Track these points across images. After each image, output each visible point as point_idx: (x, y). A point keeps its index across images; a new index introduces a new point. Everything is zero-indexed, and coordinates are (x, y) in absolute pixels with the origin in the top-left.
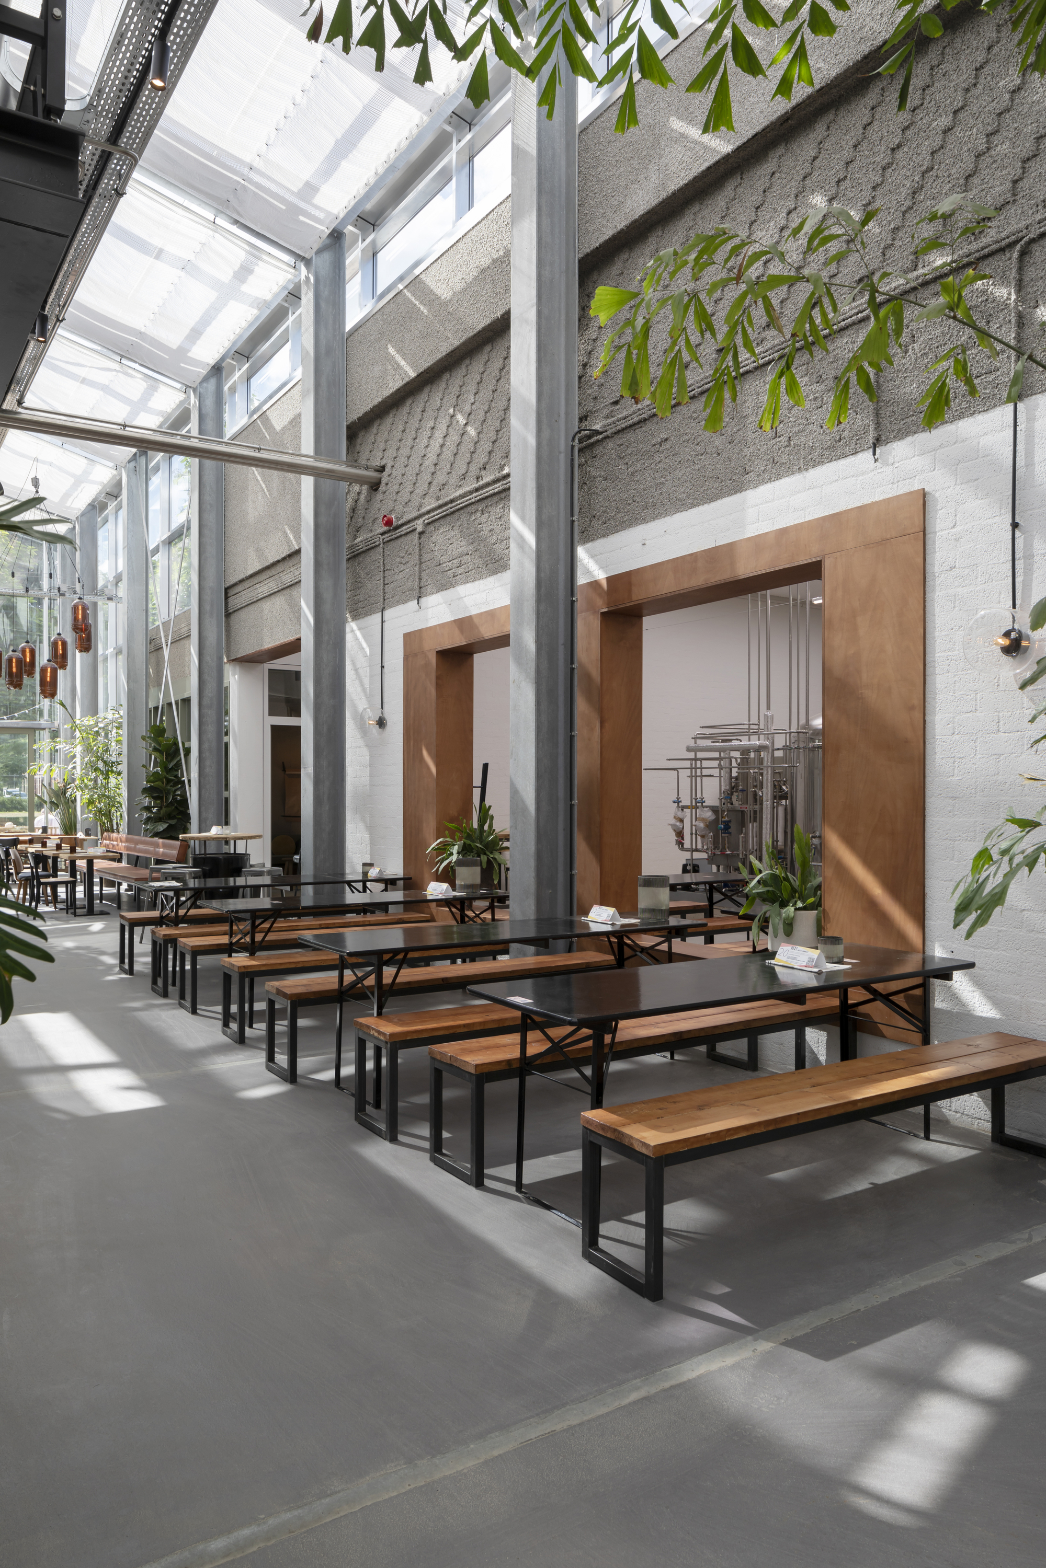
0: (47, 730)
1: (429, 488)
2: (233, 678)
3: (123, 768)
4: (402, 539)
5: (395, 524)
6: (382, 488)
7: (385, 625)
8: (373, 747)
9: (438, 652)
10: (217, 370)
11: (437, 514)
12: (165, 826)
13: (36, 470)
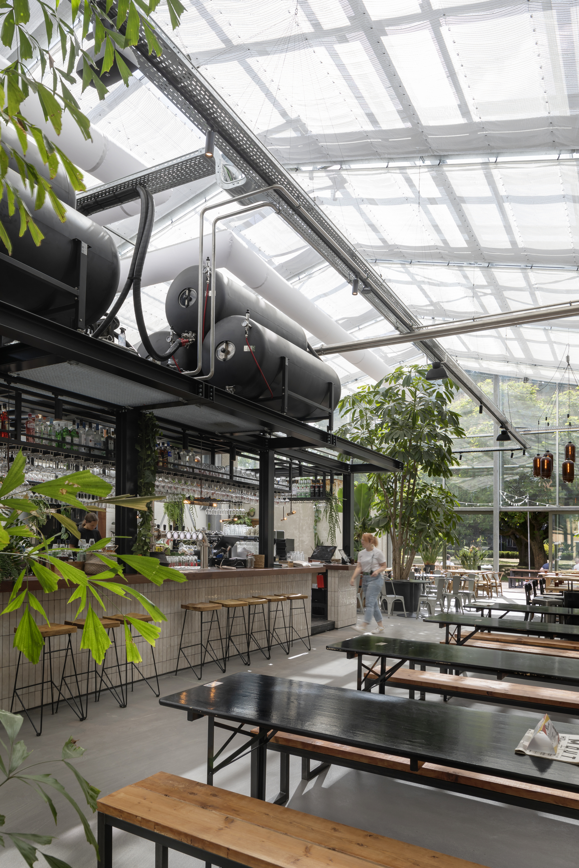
13: (567, 350)
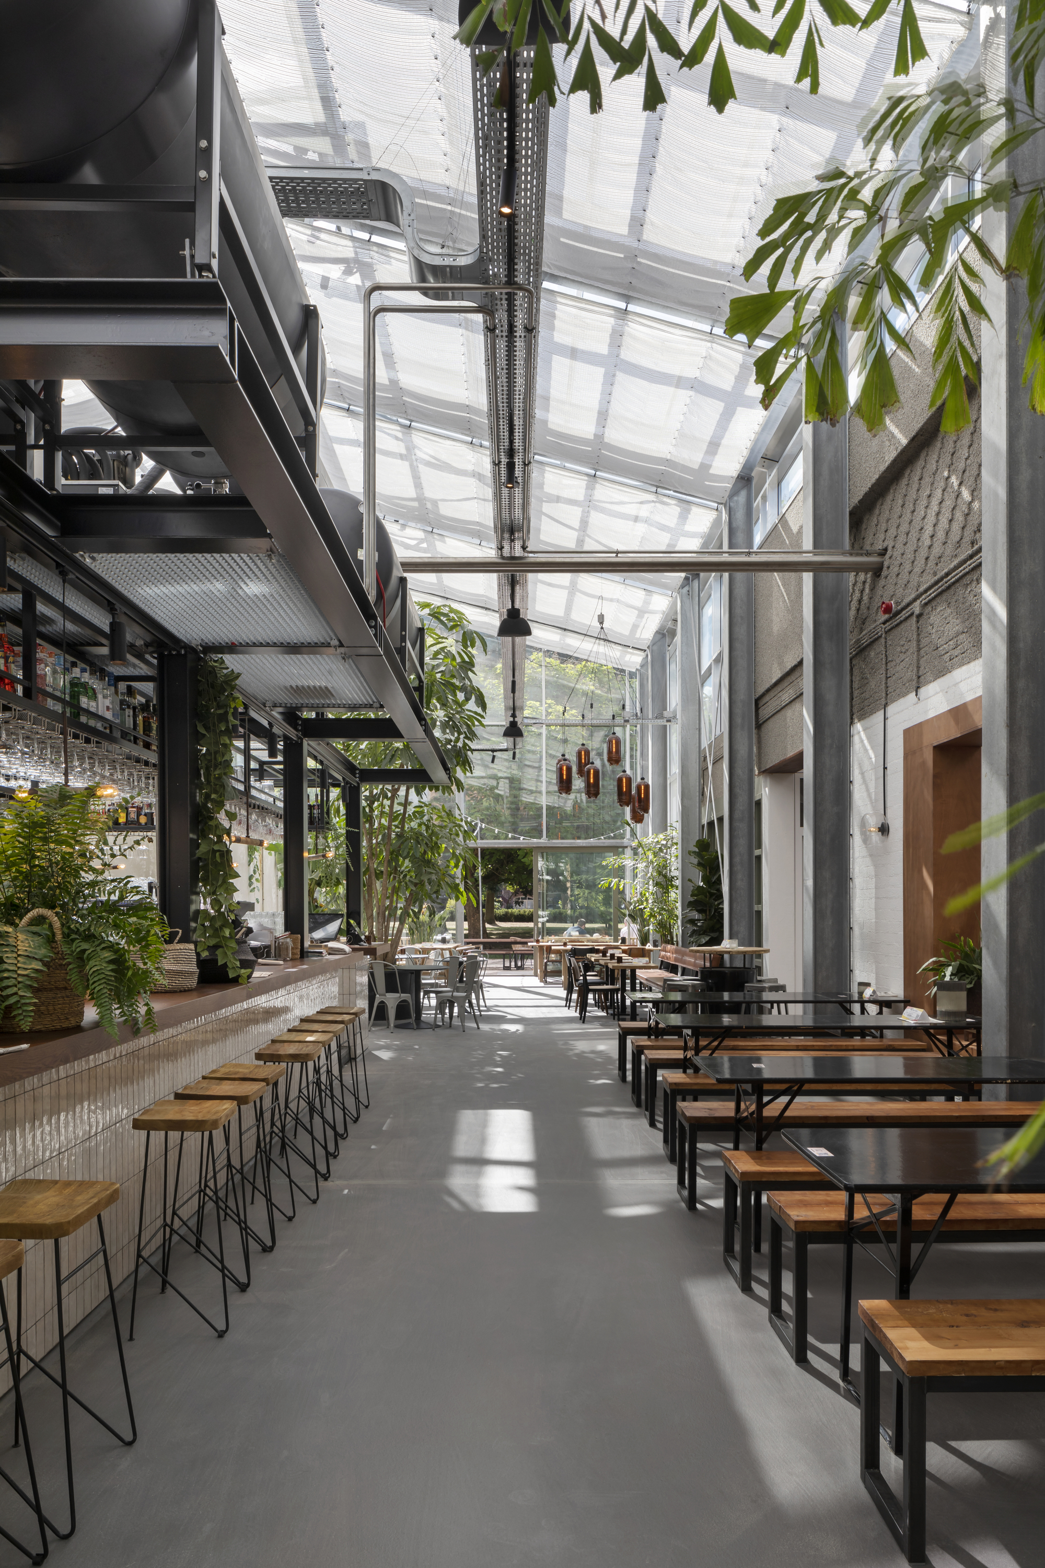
0: (629, 848)
1: (926, 564)
2: (765, 791)
3: (678, 883)
4: (902, 626)
5: (894, 609)
6: (884, 573)
7: (889, 722)
8: (876, 857)
9: (935, 748)
10: (745, 479)
11: (932, 593)
12: (707, 938)
13: (599, 607)
